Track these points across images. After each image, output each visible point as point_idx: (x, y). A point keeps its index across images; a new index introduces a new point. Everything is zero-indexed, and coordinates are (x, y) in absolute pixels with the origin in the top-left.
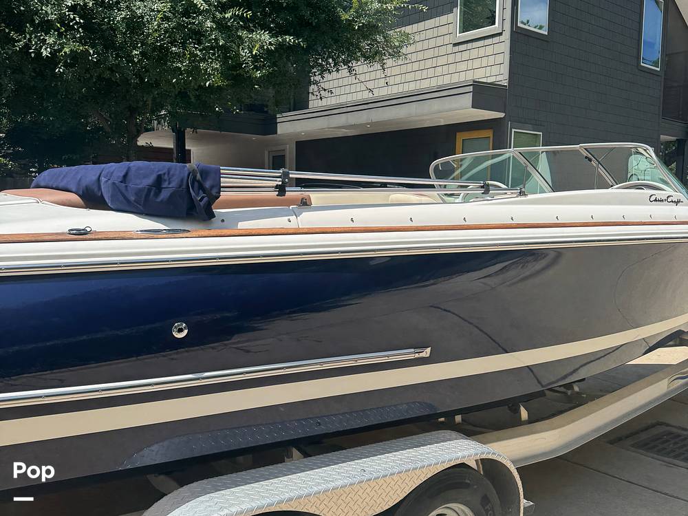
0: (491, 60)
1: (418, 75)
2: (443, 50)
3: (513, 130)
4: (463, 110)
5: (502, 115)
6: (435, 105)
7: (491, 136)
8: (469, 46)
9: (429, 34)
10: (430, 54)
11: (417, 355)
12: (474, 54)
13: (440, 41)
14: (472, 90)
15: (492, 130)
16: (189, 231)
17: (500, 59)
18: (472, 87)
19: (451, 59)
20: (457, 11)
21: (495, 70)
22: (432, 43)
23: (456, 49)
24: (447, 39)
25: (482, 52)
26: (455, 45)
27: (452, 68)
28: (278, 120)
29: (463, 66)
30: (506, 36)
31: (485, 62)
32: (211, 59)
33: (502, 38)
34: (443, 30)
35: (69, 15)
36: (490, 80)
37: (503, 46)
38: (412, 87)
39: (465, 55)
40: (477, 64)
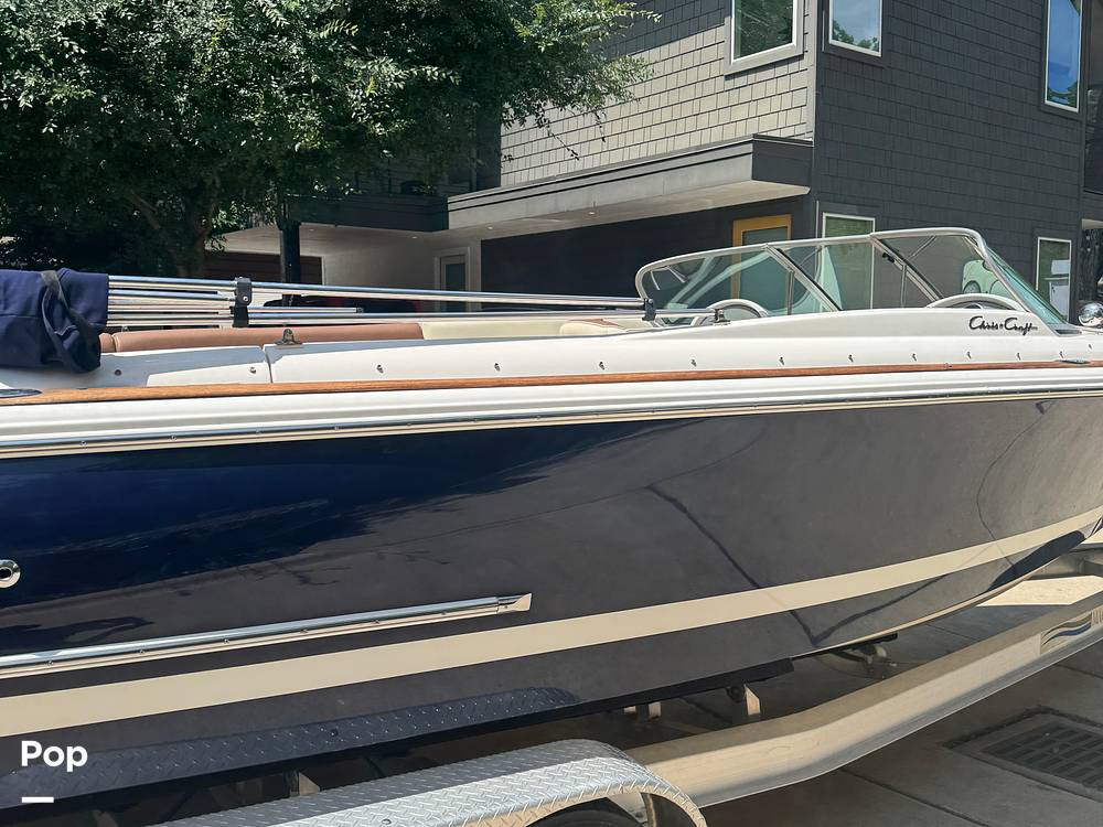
0: (787, 101)
1: (671, 129)
2: (709, 87)
3: (825, 215)
4: (738, 184)
5: (805, 190)
6: (696, 176)
7: (789, 226)
8: (751, 78)
9: (688, 60)
10: (689, 93)
11: (502, 609)
12: (759, 90)
13: (704, 72)
14: (751, 150)
15: (789, 217)
16: (40, 393)
17: (800, 98)
18: (751, 145)
19: (723, 100)
20: (731, 22)
21: (793, 117)
22: (692, 76)
23: (730, 84)
24: (716, 69)
25: (771, 88)
26: (728, 77)
27: (724, 116)
28: (450, 207)
29: (741, 112)
30: (810, 61)
31: (776, 104)
32: (304, 106)
33: (803, 64)
34: (710, 54)
35: (62, 41)
36: (785, 133)
37: (805, 77)
38: (661, 149)
39: (745, 94)
40: (763, 107)
